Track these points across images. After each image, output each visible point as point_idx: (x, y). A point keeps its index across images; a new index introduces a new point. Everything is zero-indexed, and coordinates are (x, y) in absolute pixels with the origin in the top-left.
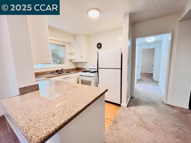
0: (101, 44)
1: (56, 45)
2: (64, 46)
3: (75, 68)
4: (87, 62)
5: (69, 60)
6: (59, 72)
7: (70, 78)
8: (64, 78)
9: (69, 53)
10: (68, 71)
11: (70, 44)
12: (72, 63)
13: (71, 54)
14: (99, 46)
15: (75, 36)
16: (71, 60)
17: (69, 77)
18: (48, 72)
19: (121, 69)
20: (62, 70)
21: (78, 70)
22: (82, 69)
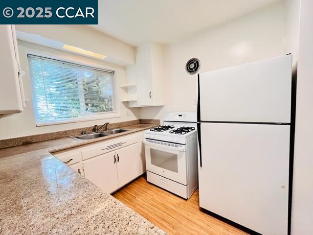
0: (197, 62)
1: (95, 69)
2: (113, 73)
3: (135, 121)
4: (162, 106)
5: (124, 103)
6: (100, 132)
7: (123, 145)
8: (109, 147)
9: (121, 87)
10: (121, 129)
11: (125, 68)
12: (130, 108)
13: (126, 89)
14: (192, 66)
15: (134, 49)
16: (126, 103)
17: (121, 144)
18: (73, 131)
20: (106, 126)
21: (142, 123)
22: (152, 122)
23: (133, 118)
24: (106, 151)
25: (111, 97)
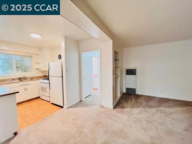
1: (22, 56)
2: (31, 56)
6: (22, 80)
8: (22, 85)
9: (36, 63)
11: (37, 55)
12: (40, 71)
13: (38, 63)
14: (59, 57)
15: (40, 48)
16: (37, 69)
17: (29, 84)
19: (62, 77)
23: (41, 75)
24: (21, 86)
25: (29, 67)
